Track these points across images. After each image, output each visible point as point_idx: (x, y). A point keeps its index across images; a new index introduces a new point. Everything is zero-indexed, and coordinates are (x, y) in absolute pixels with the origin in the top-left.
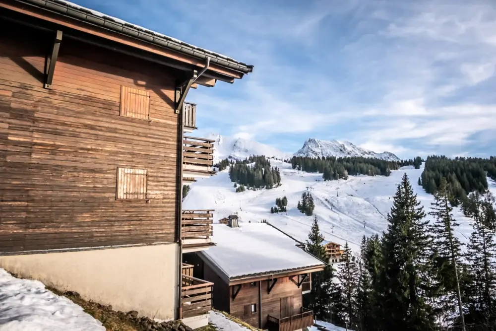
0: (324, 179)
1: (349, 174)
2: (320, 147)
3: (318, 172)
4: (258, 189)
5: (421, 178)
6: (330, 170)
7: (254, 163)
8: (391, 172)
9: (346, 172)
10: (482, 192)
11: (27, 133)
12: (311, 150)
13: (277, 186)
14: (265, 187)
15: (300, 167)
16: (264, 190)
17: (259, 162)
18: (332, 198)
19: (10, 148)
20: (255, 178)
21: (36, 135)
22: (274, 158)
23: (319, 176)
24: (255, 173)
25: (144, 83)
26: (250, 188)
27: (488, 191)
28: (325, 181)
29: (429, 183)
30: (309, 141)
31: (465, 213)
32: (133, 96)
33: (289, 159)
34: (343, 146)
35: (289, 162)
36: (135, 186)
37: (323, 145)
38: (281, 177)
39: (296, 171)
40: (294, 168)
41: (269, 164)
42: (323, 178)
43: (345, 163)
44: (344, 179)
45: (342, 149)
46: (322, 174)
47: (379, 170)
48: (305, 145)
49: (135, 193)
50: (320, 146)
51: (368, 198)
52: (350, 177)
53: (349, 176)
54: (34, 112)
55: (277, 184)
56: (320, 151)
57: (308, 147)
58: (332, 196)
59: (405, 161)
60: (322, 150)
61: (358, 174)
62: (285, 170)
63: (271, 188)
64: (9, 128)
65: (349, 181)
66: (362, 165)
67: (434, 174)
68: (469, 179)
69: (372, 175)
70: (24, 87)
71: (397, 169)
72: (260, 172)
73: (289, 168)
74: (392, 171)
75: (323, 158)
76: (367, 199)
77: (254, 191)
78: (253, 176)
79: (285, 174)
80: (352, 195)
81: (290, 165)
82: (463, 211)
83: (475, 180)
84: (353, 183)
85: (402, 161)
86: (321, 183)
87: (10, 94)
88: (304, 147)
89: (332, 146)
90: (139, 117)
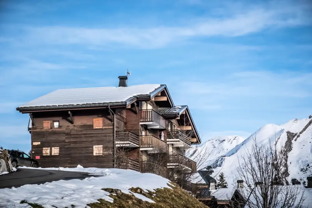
11: (70, 139)
19: (66, 144)
21: (71, 139)
25: (100, 115)
32: (97, 121)
36: (99, 151)
49: (99, 153)
54: (70, 133)
64: (66, 138)
70: (68, 126)
87: (65, 129)
90: (99, 128)
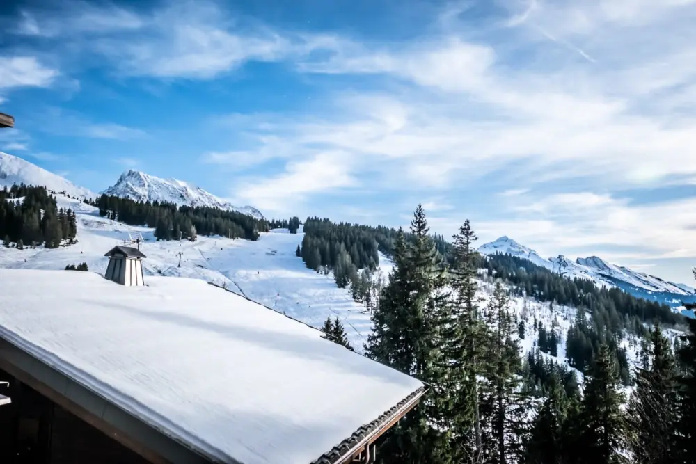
0: (156, 238)
1: (198, 233)
2: (146, 187)
3: (146, 225)
4: (29, 246)
5: (301, 247)
6: (169, 223)
7: (21, 199)
8: (259, 235)
9: (194, 230)
10: (373, 270)
12: (132, 190)
13: (68, 244)
14: (43, 244)
15: (114, 214)
16: (41, 250)
17: (33, 197)
18: (170, 270)
20: (24, 225)
22: (63, 193)
23: (148, 232)
24: (25, 216)
26: (10, 244)
27: (380, 269)
28: (158, 240)
29: (312, 253)
30: (129, 175)
31: (354, 297)
33: (94, 200)
34: (184, 190)
35: (93, 204)
37: (152, 185)
38: (77, 228)
39: (106, 220)
40: (102, 214)
41: (54, 202)
42: (155, 235)
43: (192, 215)
44: (190, 240)
45: (183, 194)
46: (153, 230)
47: (243, 231)
48: (121, 179)
50: (146, 184)
51: (227, 272)
52: (199, 238)
53: (198, 236)
55: (68, 240)
56: (146, 193)
57: (127, 185)
58: (170, 265)
59: (277, 221)
60: (149, 191)
61: (211, 233)
62: (85, 216)
63: (56, 246)
65: (198, 244)
66: (219, 220)
67: (319, 242)
68: (359, 251)
69: (233, 237)
71: (267, 231)
72: (35, 216)
73: (93, 214)
74: (261, 233)
75: (156, 203)
76: (225, 274)
77: (20, 251)
78: (20, 221)
79: (86, 223)
80: (202, 266)
81: (97, 209)
82: (352, 293)
83: (365, 254)
84: (204, 248)
85: (273, 221)
86: (152, 244)
88: (118, 183)
89: (168, 188)
